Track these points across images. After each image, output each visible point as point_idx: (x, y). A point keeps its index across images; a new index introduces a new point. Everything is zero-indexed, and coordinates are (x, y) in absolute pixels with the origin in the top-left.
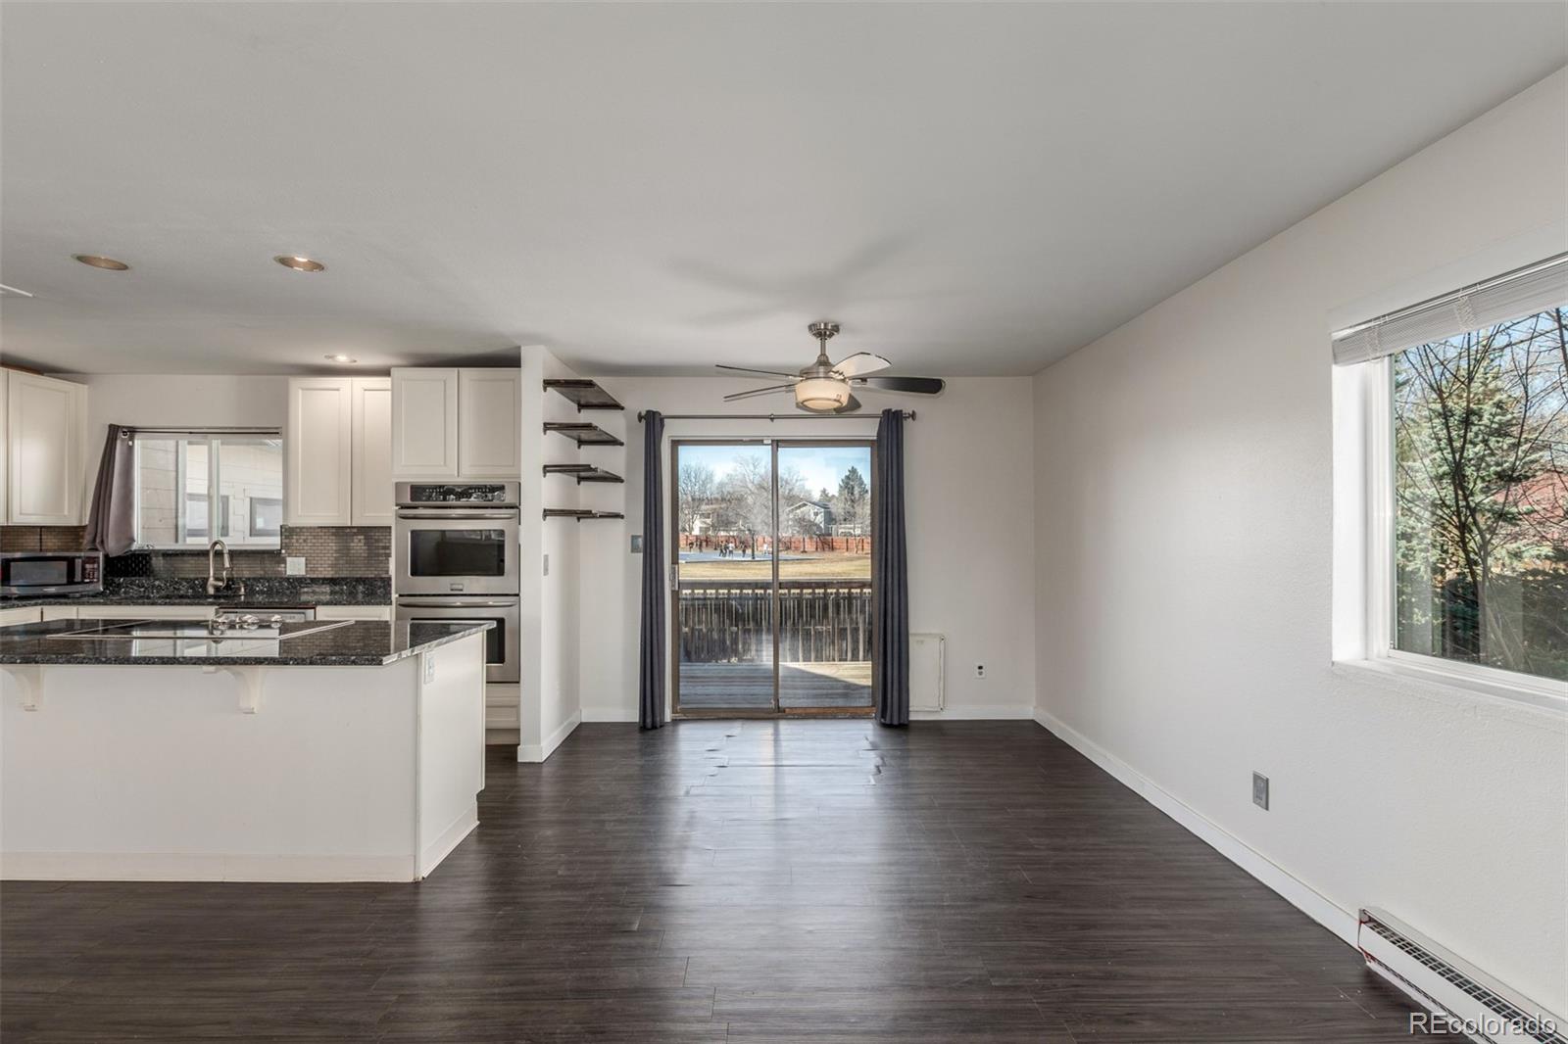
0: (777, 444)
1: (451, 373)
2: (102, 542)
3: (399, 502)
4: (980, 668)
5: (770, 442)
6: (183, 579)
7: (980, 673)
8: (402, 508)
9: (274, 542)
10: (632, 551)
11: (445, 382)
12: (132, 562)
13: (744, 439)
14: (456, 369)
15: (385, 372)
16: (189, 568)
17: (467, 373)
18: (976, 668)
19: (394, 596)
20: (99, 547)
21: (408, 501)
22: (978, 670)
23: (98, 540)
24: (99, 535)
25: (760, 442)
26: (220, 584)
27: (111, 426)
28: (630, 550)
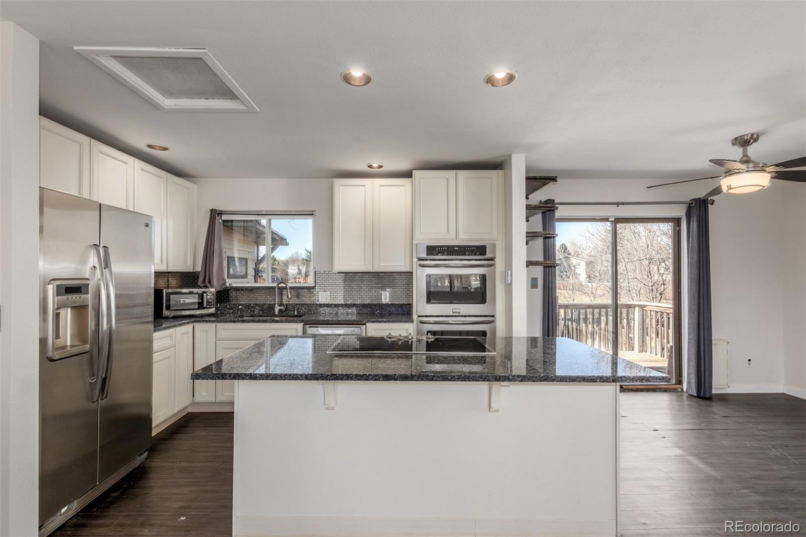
0: (618, 220)
1: (451, 174)
2: (210, 282)
3: (418, 256)
4: (749, 360)
5: (613, 220)
6: (256, 305)
7: (749, 364)
8: (419, 260)
9: (310, 282)
10: (532, 288)
11: (447, 179)
12: (224, 295)
13: (597, 218)
14: (455, 171)
15: (408, 175)
16: (261, 299)
17: (462, 174)
18: (747, 361)
19: (415, 316)
20: (208, 285)
21: (424, 255)
22: (748, 362)
23: (207, 280)
24: (207, 277)
25: (607, 220)
26: (282, 308)
27: (212, 210)
28: (530, 287)
